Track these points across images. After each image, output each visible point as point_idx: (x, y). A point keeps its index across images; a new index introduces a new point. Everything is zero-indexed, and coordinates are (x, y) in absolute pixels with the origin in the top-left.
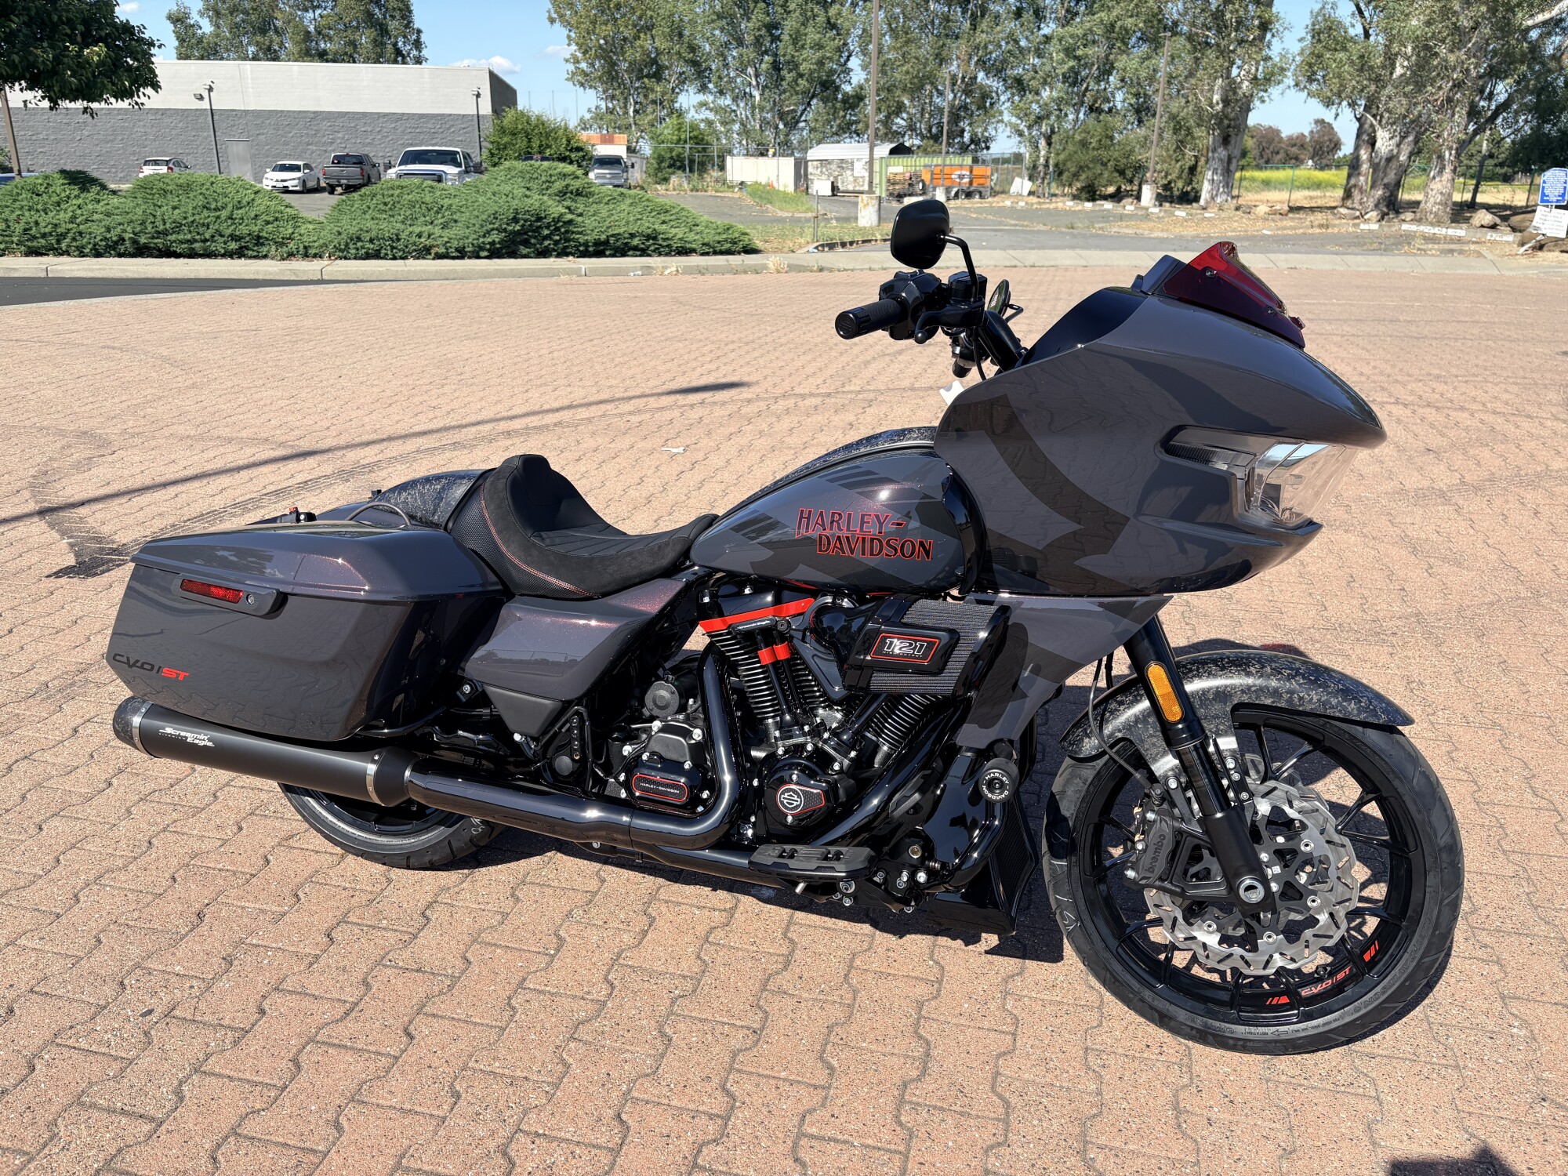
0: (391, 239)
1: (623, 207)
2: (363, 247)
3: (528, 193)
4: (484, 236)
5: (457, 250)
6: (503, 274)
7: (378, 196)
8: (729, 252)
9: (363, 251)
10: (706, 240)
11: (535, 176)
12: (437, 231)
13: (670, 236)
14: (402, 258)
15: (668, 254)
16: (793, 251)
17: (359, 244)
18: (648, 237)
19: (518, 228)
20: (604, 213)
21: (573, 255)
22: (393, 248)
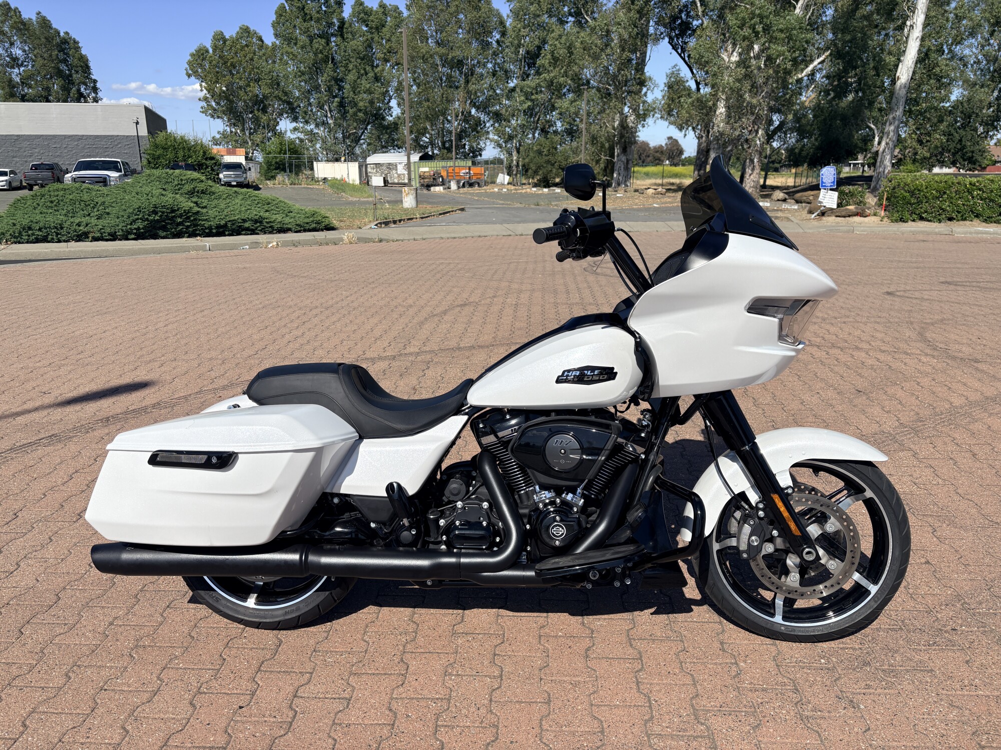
0: (56, 228)
1: (237, 201)
2: (33, 234)
3: (164, 193)
4: (131, 224)
5: (109, 234)
6: (147, 252)
7: (46, 196)
8: (315, 230)
9: (33, 237)
10: (298, 223)
11: (170, 180)
12: (94, 221)
13: (273, 220)
14: (65, 241)
15: (271, 233)
16: (360, 228)
17: (30, 232)
18: (256, 221)
19: (157, 218)
20: (223, 206)
21: (200, 235)
22: (57, 234)
